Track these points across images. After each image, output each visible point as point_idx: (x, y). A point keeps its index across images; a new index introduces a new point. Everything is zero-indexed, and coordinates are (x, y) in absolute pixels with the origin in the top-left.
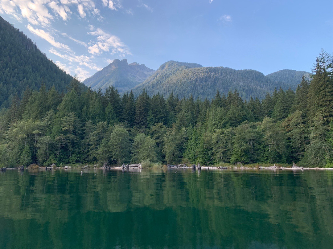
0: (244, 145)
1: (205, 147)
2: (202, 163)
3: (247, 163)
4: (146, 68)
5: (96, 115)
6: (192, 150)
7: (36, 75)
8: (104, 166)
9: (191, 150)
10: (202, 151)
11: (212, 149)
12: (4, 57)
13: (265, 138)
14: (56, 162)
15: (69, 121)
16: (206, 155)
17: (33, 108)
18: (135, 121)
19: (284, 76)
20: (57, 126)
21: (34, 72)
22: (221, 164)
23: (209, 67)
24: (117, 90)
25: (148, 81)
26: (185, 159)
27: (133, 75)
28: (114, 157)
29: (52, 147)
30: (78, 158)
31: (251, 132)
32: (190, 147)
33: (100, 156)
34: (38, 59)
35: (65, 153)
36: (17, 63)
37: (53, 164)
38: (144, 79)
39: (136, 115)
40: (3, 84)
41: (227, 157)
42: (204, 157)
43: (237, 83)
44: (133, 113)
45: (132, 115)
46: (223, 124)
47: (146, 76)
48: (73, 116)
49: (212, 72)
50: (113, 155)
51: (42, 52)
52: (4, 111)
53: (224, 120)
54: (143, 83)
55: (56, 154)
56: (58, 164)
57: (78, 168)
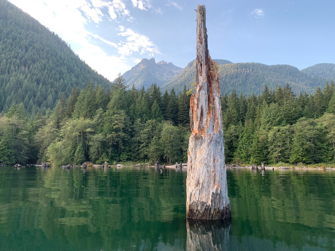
0: (306, 144)
1: (260, 145)
2: (256, 163)
3: (309, 163)
4: (174, 66)
5: (143, 113)
6: (244, 149)
7: (71, 75)
8: (156, 164)
9: (242, 149)
10: (256, 150)
11: (267, 148)
12: (42, 59)
13: (329, 136)
14: (109, 160)
15: (119, 119)
16: (261, 154)
17: (82, 107)
18: (178, 119)
19: (321, 71)
20: (108, 124)
21: (70, 73)
22: (280, 164)
23: (239, 63)
24: (159, 88)
25: (176, 79)
26: (237, 159)
27: (161, 73)
28: (165, 155)
29: (104, 144)
30: (128, 156)
31: (312, 129)
32: (241, 146)
33: (151, 154)
34: (72, 60)
35: (116, 151)
36: (54, 64)
37: (105, 162)
38: (172, 78)
39: (179, 113)
40: (42, 85)
41: (286, 157)
42: (259, 156)
43: (270, 79)
44: (176, 110)
45: (176, 113)
46: (278, 121)
47: (173, 74)
48: (122, 114)
49: (242, 68)
50: (165, 153)
51: (75, 54)
52: (50, 111)
53: (280, 116)
54: (171, 82)
55: (108, 152)
56: (110, 162)
57: (130, 166)
